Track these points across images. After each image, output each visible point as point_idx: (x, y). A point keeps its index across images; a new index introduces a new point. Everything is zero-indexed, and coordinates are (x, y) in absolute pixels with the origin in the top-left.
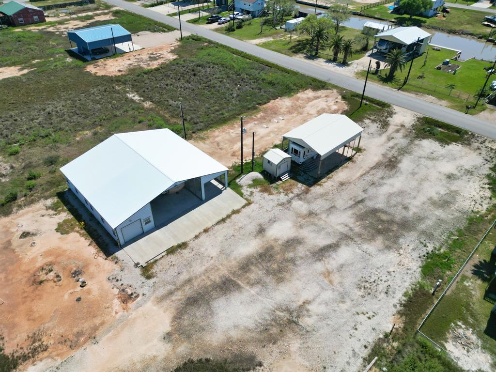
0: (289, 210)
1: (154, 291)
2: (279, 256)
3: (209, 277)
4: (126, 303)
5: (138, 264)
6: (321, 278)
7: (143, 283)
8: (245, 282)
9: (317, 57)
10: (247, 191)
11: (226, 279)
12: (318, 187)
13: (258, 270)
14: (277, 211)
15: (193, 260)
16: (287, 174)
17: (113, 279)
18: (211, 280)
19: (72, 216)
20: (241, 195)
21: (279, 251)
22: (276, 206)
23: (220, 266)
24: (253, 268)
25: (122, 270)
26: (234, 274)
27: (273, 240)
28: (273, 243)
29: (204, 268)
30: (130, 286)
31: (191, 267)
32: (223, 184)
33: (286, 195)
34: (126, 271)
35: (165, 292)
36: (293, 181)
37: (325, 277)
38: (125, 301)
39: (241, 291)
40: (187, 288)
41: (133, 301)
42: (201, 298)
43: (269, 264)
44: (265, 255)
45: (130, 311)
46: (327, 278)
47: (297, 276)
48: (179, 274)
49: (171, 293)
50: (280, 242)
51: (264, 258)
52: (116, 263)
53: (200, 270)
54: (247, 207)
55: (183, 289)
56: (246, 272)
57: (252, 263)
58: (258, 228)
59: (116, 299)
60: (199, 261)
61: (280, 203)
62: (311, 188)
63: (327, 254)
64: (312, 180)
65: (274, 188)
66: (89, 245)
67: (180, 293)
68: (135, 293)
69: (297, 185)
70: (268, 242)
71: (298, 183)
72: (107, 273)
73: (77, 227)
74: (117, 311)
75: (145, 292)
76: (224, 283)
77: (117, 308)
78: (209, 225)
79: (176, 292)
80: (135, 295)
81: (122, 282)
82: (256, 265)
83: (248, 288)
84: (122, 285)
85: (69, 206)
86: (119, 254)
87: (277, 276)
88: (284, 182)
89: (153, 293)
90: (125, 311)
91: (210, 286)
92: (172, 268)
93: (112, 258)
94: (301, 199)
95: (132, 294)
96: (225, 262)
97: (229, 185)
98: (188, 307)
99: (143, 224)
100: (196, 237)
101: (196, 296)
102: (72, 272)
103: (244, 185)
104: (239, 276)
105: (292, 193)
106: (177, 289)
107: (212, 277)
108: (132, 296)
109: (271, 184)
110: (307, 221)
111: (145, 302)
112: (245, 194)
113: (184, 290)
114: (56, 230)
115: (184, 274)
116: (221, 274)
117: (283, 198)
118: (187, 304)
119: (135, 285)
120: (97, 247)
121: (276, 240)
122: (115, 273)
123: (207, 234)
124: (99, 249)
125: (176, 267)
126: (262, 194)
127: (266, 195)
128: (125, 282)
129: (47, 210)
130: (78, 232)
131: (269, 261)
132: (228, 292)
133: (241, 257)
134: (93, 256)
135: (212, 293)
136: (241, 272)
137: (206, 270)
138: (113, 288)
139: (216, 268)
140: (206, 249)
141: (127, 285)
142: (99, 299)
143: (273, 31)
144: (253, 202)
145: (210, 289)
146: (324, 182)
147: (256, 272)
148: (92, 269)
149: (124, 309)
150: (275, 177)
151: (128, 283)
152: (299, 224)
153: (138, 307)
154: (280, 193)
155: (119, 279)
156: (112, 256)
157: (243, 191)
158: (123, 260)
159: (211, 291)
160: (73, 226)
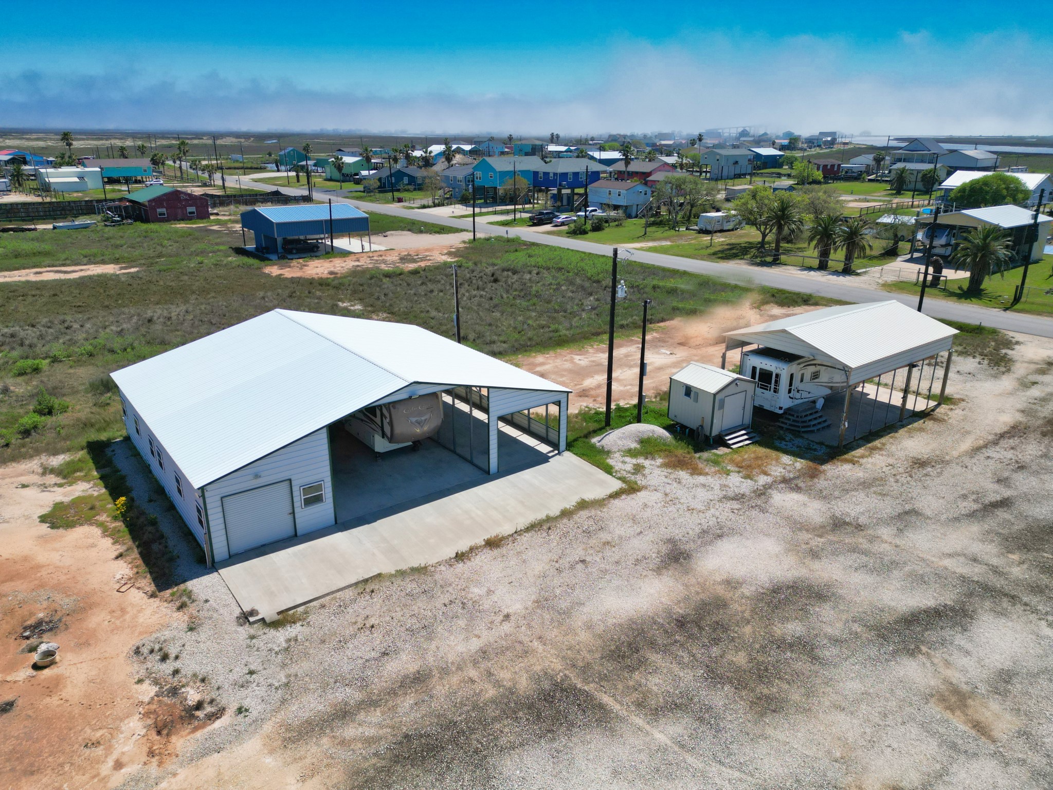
0: (763, 511)
1: (283, 701)
2: (748, 630)
3: (490, 674)
4: (168, 735)
5: (253, 613)
6: (935, 710)
7: (251, 673)
8: (626, 700)
9: (779, 264)
10: (625, 463)
11: (556, 685)
12: (847, 467)
13: (676, 668)
14: (724, 513)
15: (440, 616)
16: (743, 432)
17: (152, 651)
18: (498, 684)
19: (104, 490)
20: (609, 470)
21: (747, 615)
22: (720, 501)
23: (536, 644)
24: (654, 657)
25: (191, 629)
26: (585, 670)
27: (719, 584)
28: (720, 590)
29: (475, 645)
30: (203, 680)
31: (430, 638)
32: (555, 446)
33: (748, 477)
34: (204, 633)
35: (321, 707)
36: (761, 451)
37: (952, 711)
38: (163, 728)
39: (612, 730)
40: (407, 702)
41: (195, 729)
42: (454, 741)
43: (715, 651)
44: (698, 624)
45: (170, 766)
46: (958, 713)
47: (834, 697)
48: (385, 654)
49: (344, 714)
50: (747, 591)
51: (695, 630)
52: (182, 607)
53: (461, 648)
54: (623, 497)
55: (390, 704)
56: (632, 669)
57: (652, 644)
58: (664, 549)
59: (137, 716)
60: (462, 623)
61: (731, 494)
62: (824, 467)
63: (932, 635)
64: (822, 451)
65: (707, 460)
66: (117, 558)
67: (376, 716)
68: (212, 701)
69: (777, 459)
70: (703, 586)
71: (781, 455)
72: (141, 633)
73: (105, 515)
74: (124, 759)
75: (246, 703)
76: (548, 697)
77: (126, 749)
78: (506, 529)
79: (363, 713)
80: (209, 709)
81: (178, 664)
82: (665, 650)
83: (639, 721)
84: (176, 672)
85: (107, 470)
86: (201, 585)
87: (753, 691)
88: (736, 451)
89: (277, 711)
90: (155, 761)
91: (493, 701)
92: (363, 637)
93: (172, 595)
94: (798, 489)
95: (199, 706)
96: (553, 634)
97: (570, 446)
98: (398, 768)
99: (297, 504)
100: (460, 557)
101: (434, 730)
102: (29, 623)
103: (614, 449)
104: (603, 678)
105: (766, 474)
106: (370, 703)
107: (505, 675)
108: (198, 713)
109: (695, 452)
110: (831, 543)
111: (238, 736)
112: (617, 468)
113: (394, 708)
114: (40, 517)
115: (404, 657)
116: (537, 668)
117: (736, 482)
118: (396, 759)
119: (219, 680)
120: (140, 562)
121: (731, 584)
122: (167, 634)
123: (496, 552)
124: (143, 568)
125: (377, 635)
126: (670, 471)
127: (683, 474)
128: (188, 666)
129: (44, 474)
130: (100, 525)
131: (716, 641)
132: (563, 729)
133: (611, 621)
134: (117, 586)
135: (497, 726)
136: (610, 666)
137: (485, 652)
138: (140, 681)
139: (519, 647)
140: (490, 592)
141: (195, 675)
142: (76, 711)
143: (672, 232)
144: (645, 488)
145: (492, 712)
146: (862, 457)
147: (670, 671)
148: (97, 619)
149: (151, 753)
150: (707, 438)
151: (197, 669)
152: (804, 546)
153: (205, 753)
154: (728, 473)
155: (173, 656)
156: (175, 589)
157: (610, 462)
158: (207, 601)
159: (495, 719)
160: (93, 512)
